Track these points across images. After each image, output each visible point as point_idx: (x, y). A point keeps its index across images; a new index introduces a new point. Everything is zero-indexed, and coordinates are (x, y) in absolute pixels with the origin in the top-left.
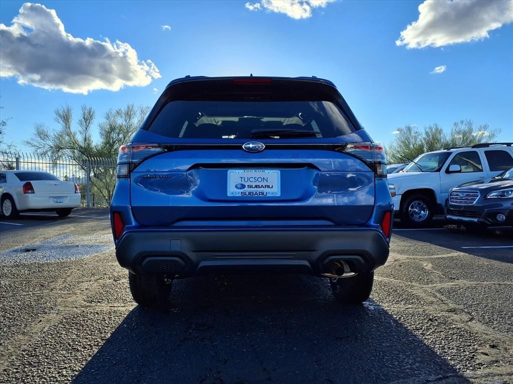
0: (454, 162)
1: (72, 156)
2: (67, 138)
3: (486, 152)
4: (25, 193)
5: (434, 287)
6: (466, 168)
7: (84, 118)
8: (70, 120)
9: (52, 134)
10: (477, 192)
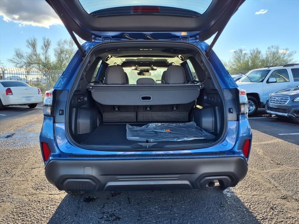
0: (272, 76)
1: (39, 68)
2: (35, 57)
3: (292, 70)
4: (7, 94)
5: (268, 172)
6: (279, 80)
7: (45, 45)
8: (36, 47)
9: (25, 55)
10: (288, 97)
